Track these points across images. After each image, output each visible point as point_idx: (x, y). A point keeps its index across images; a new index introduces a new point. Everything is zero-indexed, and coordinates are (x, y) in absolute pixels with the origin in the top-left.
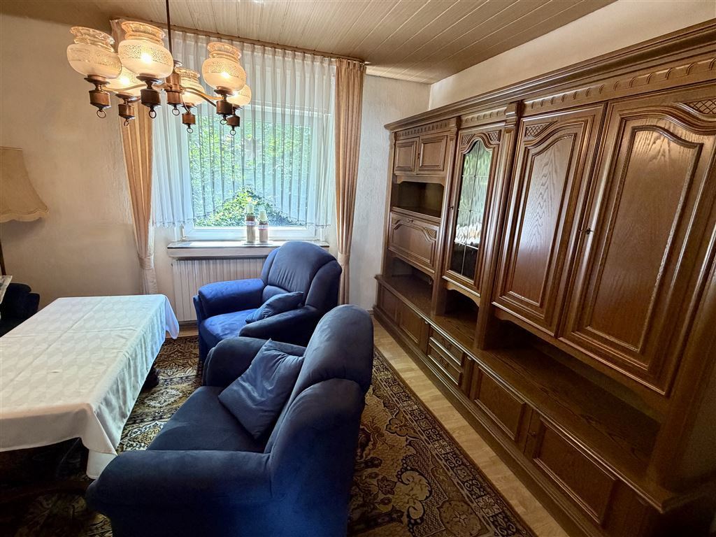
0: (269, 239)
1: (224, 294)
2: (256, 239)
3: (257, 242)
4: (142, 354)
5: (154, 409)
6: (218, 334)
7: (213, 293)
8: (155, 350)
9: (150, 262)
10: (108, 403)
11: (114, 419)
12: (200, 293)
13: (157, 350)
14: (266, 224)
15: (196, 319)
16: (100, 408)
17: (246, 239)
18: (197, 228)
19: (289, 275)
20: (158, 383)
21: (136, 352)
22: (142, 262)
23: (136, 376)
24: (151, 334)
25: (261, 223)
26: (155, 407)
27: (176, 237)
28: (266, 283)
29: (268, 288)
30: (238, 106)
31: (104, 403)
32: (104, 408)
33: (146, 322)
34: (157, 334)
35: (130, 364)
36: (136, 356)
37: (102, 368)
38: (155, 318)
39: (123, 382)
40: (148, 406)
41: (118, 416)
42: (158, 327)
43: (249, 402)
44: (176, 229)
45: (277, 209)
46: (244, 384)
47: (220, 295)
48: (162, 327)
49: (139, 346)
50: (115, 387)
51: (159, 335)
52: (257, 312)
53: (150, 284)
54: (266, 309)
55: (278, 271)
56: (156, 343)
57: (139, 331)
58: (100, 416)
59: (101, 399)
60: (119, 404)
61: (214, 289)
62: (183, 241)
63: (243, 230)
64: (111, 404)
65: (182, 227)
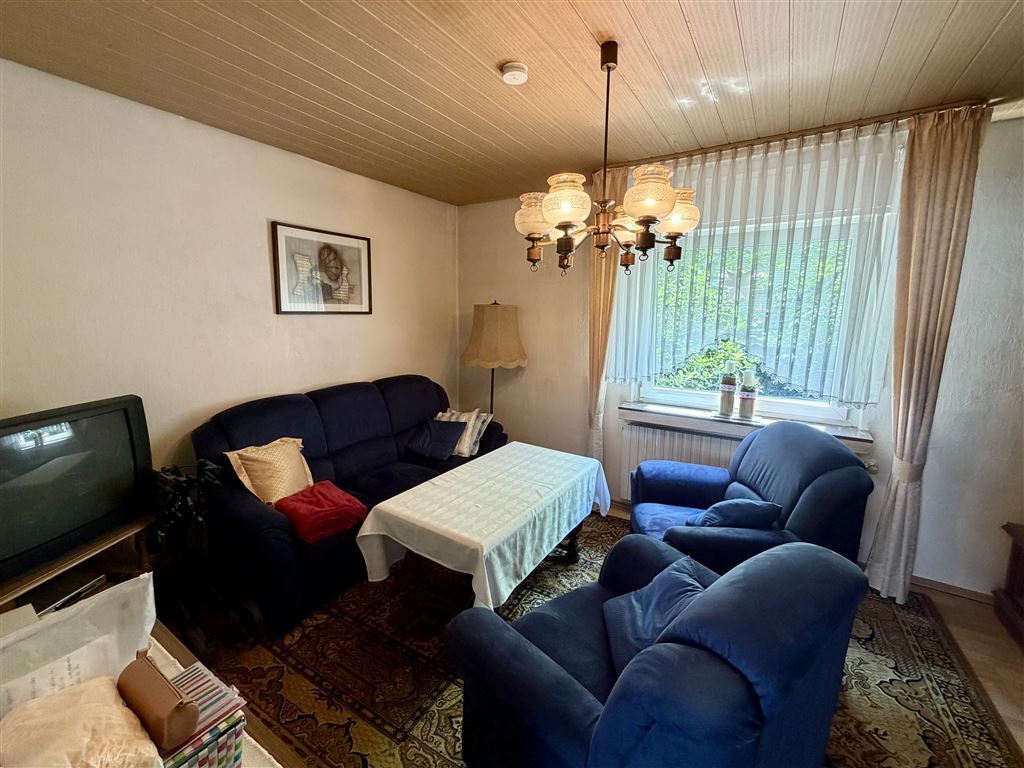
0: (755, 413)
1: (669, 477)
2: (734, 411)
3: (735, 415)
4: (554, 518)
5: (563, 588)
6: (644, 527)
7: (654, 473)
8: (572, 520)
9: (598, 422)
10: (501, 555)
11: (506, 574)
12: (639, 469)
13: (576, 521)
14: (752, 391)
15: (630, 499)
16: (490, 554)
17: (719, 409)
18: (657, 388)
19: (768, 473)
20: (577, 561)
21: (545, 513)
22: (591, 420)
23: (541, 539)
24: (570, 501)
25: (745, 389)
26: (565, 586)
27: (633, 397)
28: (734, 478)
29: (735, 485)
30: (681, 234)
31: (496, 552)
32: (495, 556)
33: (566, 484)
34: (579, 503)
35: (537, 523)
36: (545, 517)
37: (508, 516)
38: (580, 484)
39: (523, 539)
40: (560, 582)
41: (511, 572)
42: (582, 496)
43: (629, 630)
44: (634, 386)
45: (768, 370)
46: (634, 602)
47: (662, 477)
48: (589, 498)
49: (551, 508)
50: (512, 540)
51: (582, 504)
52: (701, 515)
53: (595, 445)
54: (712, 515)
55: (752, 464)
56: (575, 512)
57: (556, 493)
58: (489, 563)
59: (493, 547)
60: (515, 561)
61: (657, 467)
62: (641, 402)
63: (716, 399)
64: (504, 557)
65: (640, 385)
